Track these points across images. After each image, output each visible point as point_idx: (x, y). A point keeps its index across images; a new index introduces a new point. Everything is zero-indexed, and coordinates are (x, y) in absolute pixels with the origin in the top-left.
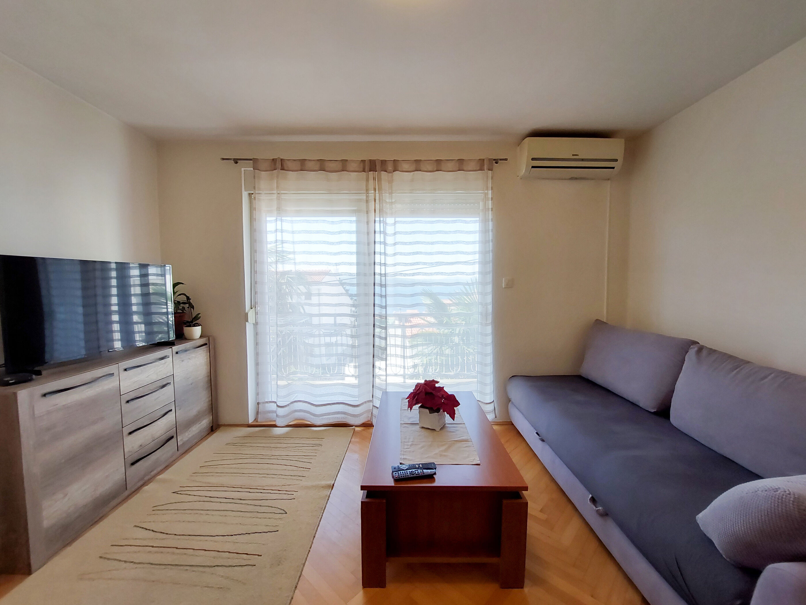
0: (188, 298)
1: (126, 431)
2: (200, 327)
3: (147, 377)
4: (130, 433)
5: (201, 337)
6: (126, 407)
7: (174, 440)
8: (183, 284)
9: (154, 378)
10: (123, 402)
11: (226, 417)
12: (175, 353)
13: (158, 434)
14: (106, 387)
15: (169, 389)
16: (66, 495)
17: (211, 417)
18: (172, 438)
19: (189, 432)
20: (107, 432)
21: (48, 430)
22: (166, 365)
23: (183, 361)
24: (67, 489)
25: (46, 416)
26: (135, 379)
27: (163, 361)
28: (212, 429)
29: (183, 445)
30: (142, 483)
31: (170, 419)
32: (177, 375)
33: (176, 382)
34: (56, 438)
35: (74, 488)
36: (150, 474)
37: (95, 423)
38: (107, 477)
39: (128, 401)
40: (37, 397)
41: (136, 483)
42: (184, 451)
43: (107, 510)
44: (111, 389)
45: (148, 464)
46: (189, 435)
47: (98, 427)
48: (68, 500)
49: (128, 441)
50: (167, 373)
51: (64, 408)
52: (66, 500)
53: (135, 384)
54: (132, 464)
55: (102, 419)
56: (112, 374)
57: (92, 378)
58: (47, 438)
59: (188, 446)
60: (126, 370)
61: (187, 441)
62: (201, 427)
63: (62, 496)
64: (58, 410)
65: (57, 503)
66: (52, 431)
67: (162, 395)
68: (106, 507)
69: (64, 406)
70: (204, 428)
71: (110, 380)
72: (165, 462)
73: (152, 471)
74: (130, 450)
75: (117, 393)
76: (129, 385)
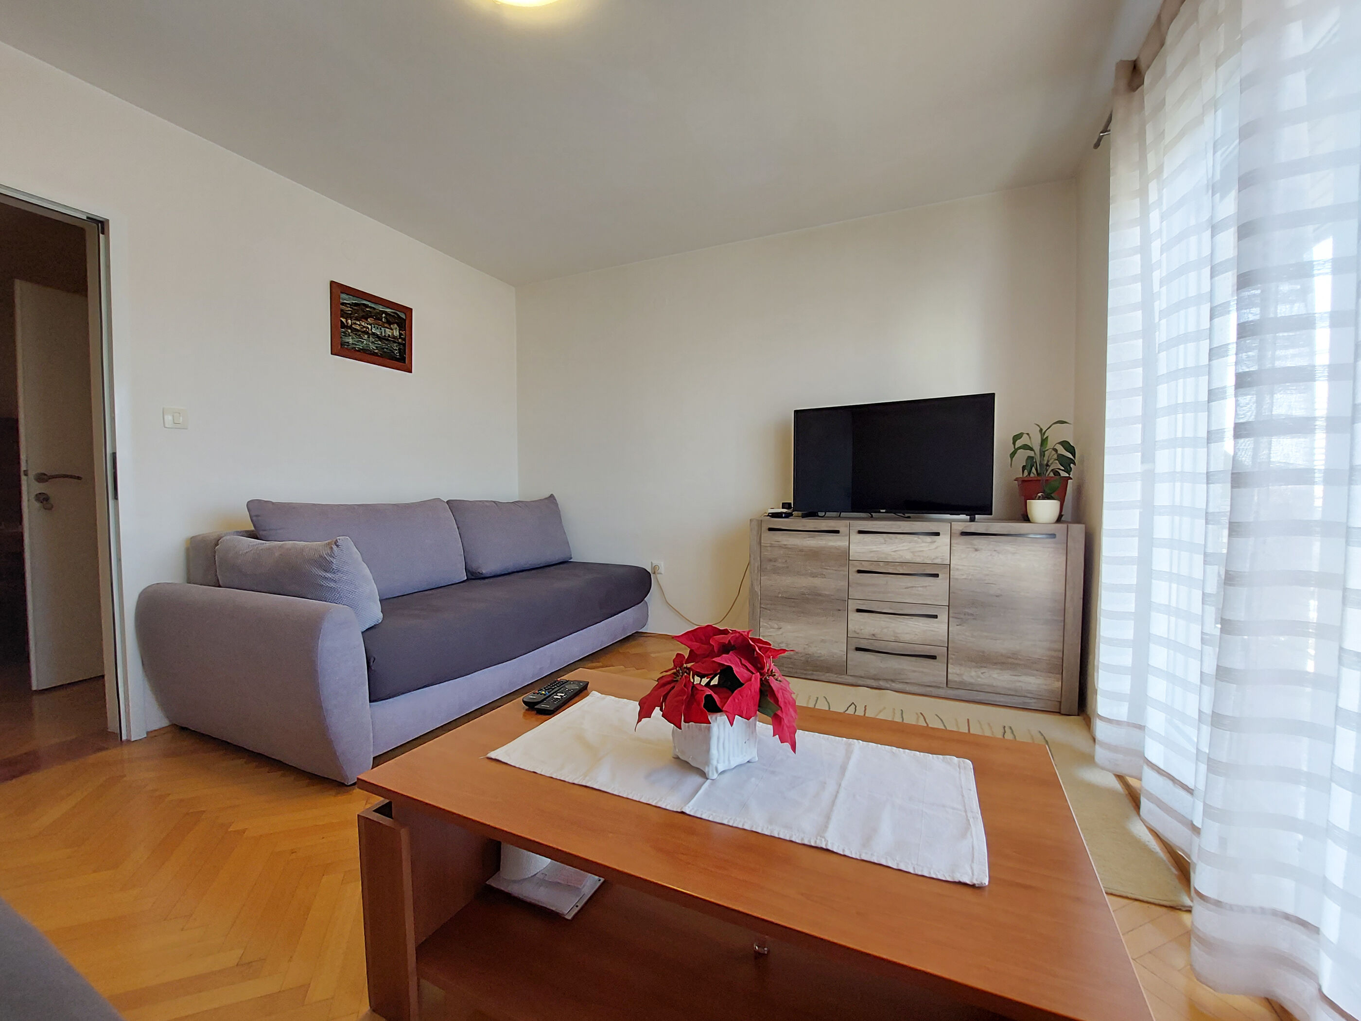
0: (1071, 450)
1: (853, 605)
2: (1058, 503)
3: (895, 552)
4: (859, 611)
5: (1057, 520)
6: (855, 577)
7: (940, 664)
9: (908, 557)
10: (853, 569)
12: (958, 533)
13: (907, 638)
14: (831, 544)
15: (941, 583)
17: (1059, 684)
18: (933, 657)
19: (980, 673)
20: (827, 593)
21: (770, 560)
22: (934, 546)
23: (976, 550)
24: (782, 624)
25: (769, 549)
26: (874, 548)
27: (929, 539)
28: (1060, 709)
29: (963, 686)
30: (874, 683)
31: (937, 629)
32: (960, 567)
33: (957, 579)
34: (776, 571)
35: (788, 627)
36: (890, 682)
37: (814, 575)
38: (823, 641)
39: (859, 572)
40: (763, 529)
41: (862, 677)
42: (971, 698)
43: (823, 678)
44: (836, 548)
45: (882, 665)
46: (979, 677)
47: (817, 582)
48: (782, 634)
49: (854, 617)
50: (937, 558)
51: (785, 547)
52: (780, 632)
53: (872, 555)
54: (858, 649)
55: (823, 576)
56: (837, 532)
57: (815, 528)
58: (768, 568)
59: (981, 697)
60: (860, 532)
61: (971, 684)
62: (1019, 684)
63: (776, 626)
64: (780, 547)
65: (771, 630)
66: (772, 563)
67: (923, 587)
68: (821, 673)
69: (785, 545)
70: (1030, 692)
71: (835, 537)
72: (922, 685)
73: (893, 681)
74: (858, 631)
75: (844, 556)
76: (863, 553)
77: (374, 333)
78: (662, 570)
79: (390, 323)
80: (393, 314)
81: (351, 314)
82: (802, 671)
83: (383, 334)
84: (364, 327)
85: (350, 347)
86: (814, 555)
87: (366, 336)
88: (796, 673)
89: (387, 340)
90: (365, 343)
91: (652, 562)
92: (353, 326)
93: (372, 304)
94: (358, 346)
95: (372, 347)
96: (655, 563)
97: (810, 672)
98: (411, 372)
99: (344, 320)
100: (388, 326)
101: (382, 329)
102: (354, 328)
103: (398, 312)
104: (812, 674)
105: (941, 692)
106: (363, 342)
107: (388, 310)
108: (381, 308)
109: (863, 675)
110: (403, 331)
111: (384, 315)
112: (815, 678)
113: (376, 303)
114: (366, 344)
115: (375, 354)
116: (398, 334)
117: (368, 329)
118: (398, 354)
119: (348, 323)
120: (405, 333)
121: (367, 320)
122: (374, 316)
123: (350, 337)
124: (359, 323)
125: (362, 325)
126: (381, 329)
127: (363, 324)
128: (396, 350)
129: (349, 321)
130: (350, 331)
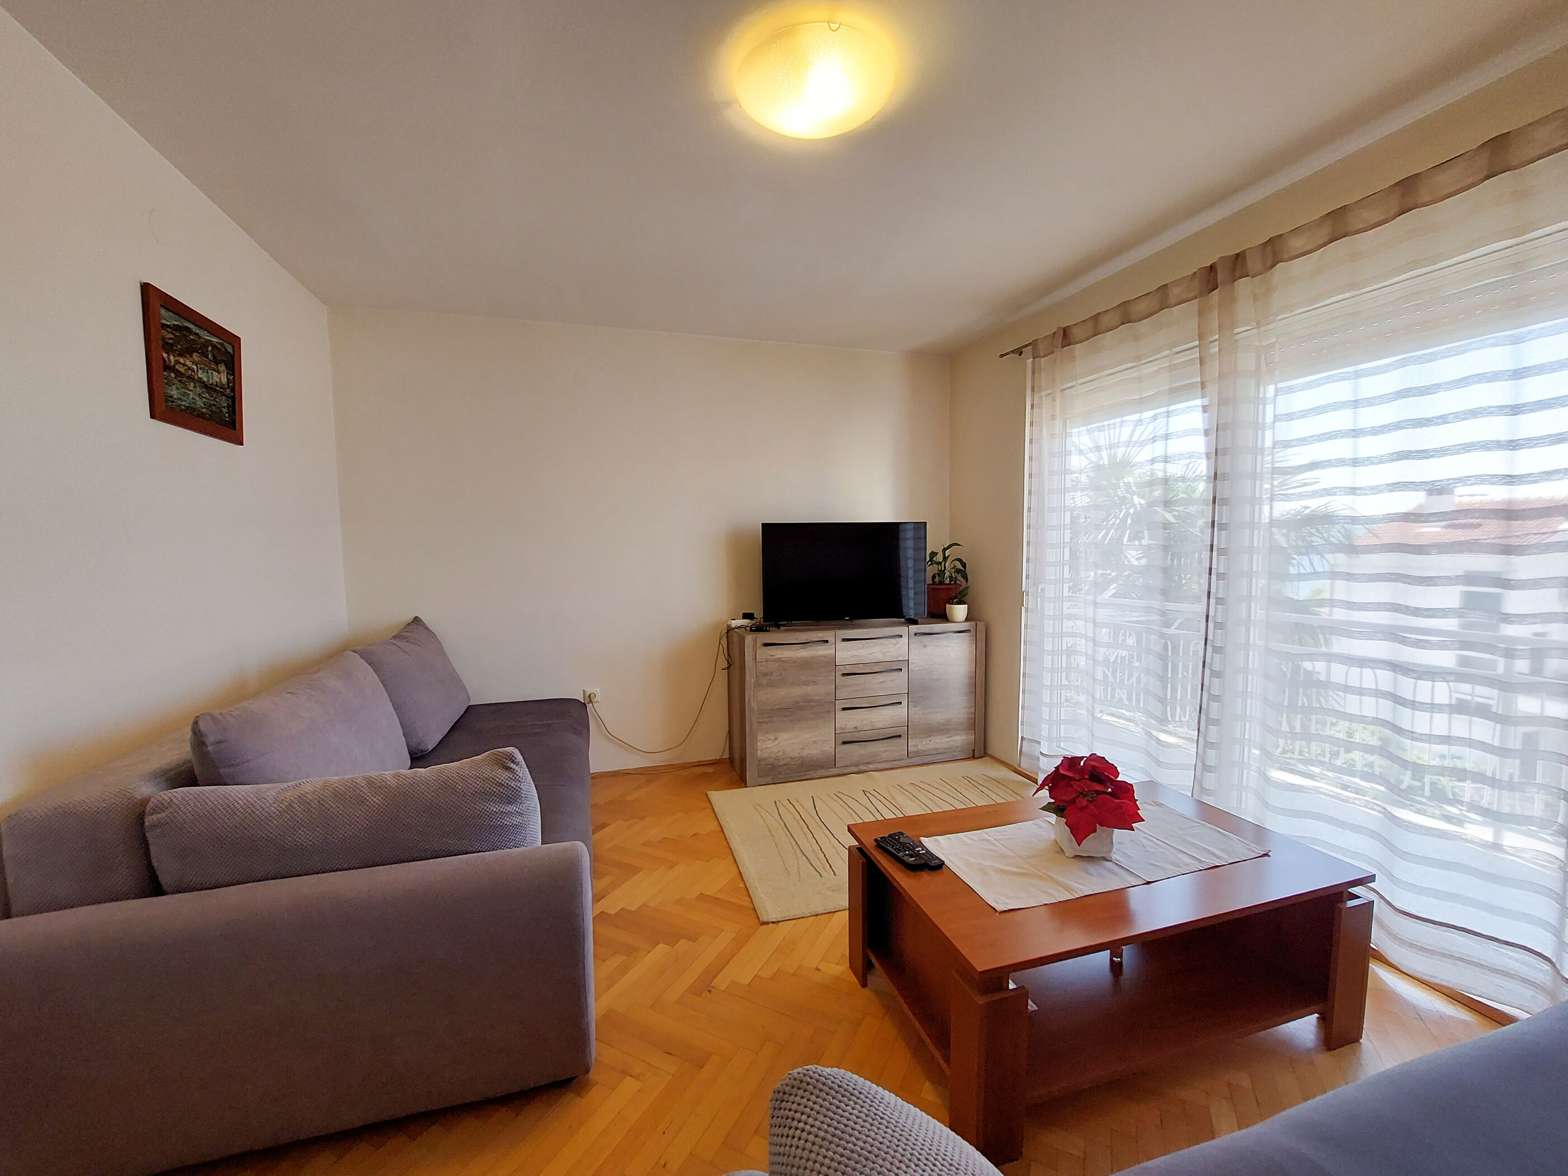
0: (964, 565)
1: (840, 705)
2: (966, 606)
3: (870, 654)
4: (844, 709)
5: (967, 620)
6: (841, 680)
7: (903, 741)
8: (959, 545)
9: (880, 657)
10: (839, 674)
11: (996, 746)
12: (913, 634)
13: (880, 725)
14: (820, 653)
15: (903, 676)
16: (776, 739)
17: (973, 737)
18: (900, 736)
19: (928, 741)
20: (818, 698)
21: (766, 675)
22: (898, 646)
23: (925, 647)
24: (778, 734)
25: (764, 663)
26: (855, 653)
27: (893, 641)
28: (974, 755)
29: (918, 754)
30: (855, 769)
31: (900, 713)
32: (915, 661)
33: (913, 671)
34: (771, 684)
35: (784, 736)
36: (868, 765)
37: (806, 684)
38: (815, 742)
39: (844, 675)
40: (759, 644)
41: (847, 766)
42: (921, 762)
43: (814, 776)
44: (825, 657)
45: (863, 752)
46: (927, 744)
47: (809, 689)
48: (778, 744)
49: (841, 715)
50: (900, 655)
51: (780, 660)
52: (776, 743)
53: (854, 659)
54: (844, 743)
55: (814, 683)
56: (827, 641)
57: (806, 640)
58: (764, 682)
59: (928, 759)
60: (844, 640)
61: (925, 751)
62: (952, 743)
63: (773, 738)
64: (775, 661)
65: (769, 742)
66: (769, 677)
67: (891, 681)
68: (813, 772)
69: (780, 658)
70: (957, 747)
71: (824, 647)
72: (888, 761)
73: (869, 763)
74: (843, 727)
75: (831, 663)
76: (847, 658)
77: (201, 379)
78: (599, 698)
79: (217, 362)
80: (220, 347)
81: (172, 345)
82: (796, 774)
83: (211, 381)
84: (189, 368)
85: (174, 404)
86: (806, 664)
87: (192, 385)
88: (792, 777)
89: (216, 390)
90: (191, 396)
91: (584, 691)
92: (177, 367)
93: (196, 328)
94: (183, 403)
95: (200, 403)
96: (588, 691)
97: (804, 773)
98: (242, 445)
99: (165, 355)
100: (215, 367)
101: (209, 371)
102: (177, 370)
103: (225, 344)
104: (805, 775)
105: (903, 763)
106: (189, 395)
107: (214, 340)
108: (206, 336)
109: (849, 764)
110: (231, 375)
111: (210, 348)
112: (808, 777)
113: (200, 327)
114: (193, 399)
115: (201, 415)
116: (226, 380)
117: (194, 371)
118: (227, 415)
119: (170, 361)
120: (234, 378)
121: (191, 356)
122: (199, 349)
123: (174, 387)
124: (182, 362)
125: (187, 366)
126: (208, 373)
127: (188, 363)
128: (224, 407)
129: (172, 357)
130: (173, 375)
